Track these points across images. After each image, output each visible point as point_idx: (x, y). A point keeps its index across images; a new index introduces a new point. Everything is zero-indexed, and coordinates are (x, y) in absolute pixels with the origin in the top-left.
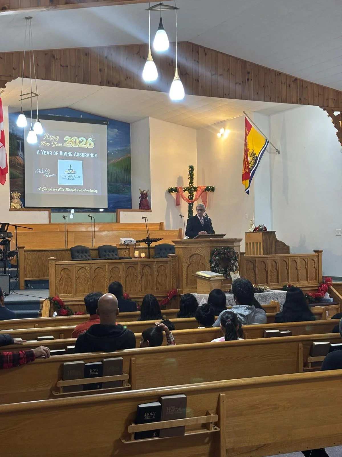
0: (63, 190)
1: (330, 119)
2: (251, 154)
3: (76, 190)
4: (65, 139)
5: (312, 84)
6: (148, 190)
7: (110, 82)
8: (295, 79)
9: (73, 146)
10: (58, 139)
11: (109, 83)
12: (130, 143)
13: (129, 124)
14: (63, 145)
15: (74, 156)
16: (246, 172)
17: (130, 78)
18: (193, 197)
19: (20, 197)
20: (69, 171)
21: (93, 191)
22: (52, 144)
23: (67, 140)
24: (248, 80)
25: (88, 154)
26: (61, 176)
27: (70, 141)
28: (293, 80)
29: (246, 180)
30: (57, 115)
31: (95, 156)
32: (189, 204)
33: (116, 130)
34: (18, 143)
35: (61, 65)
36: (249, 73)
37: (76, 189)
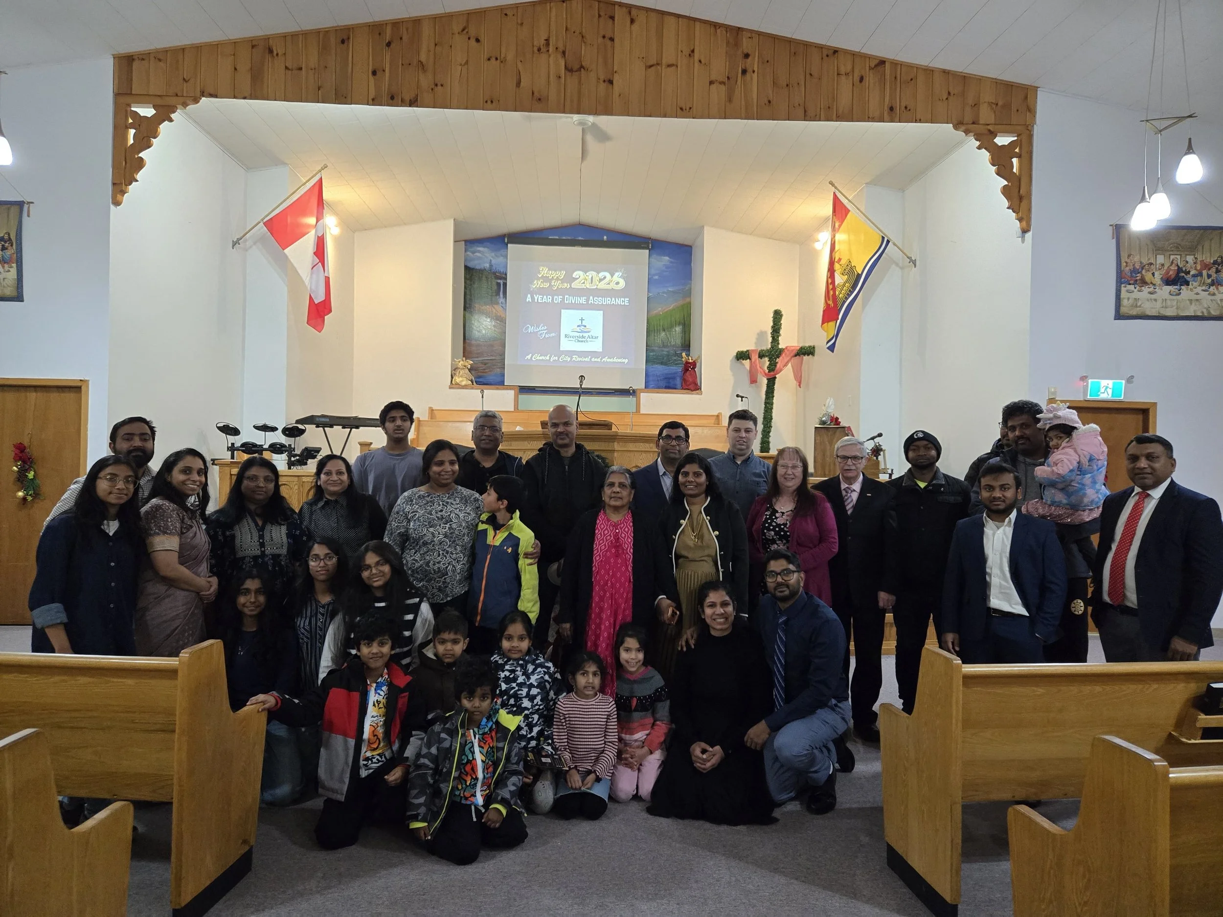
0: (569, 359)
1: (985, 155)
2: (845, 270)
3: (591, 359)
4: (574, 276)
5: (929, 71)
6: (699, 357)
7: (395, 97)
8: (877, 61)
9: (588, 287)
10: (562, 277)
11: (392, 98)
12: (690, 279)
13: (690, 247)
14: (571, 285)
15: (590, 303)
16: (827, 305)
17: (442, 85)
18: (776, 366)
19: (469, 367)
20: (579, 328)
21: (619, 360)
22: (553, 284)
23: (578, 277)
24: (744, 72)
25: (613, 299)
26: (566, 336)
27: (582, 278)
28: (873, 65)
29: (828, 322)
30: (564, 238)
31: (626, 302)
32: (768, 379)
33: (667, 258)
34: (498, 284)
35: (286, 68)
36: (747, 56)
37: (590, 357)
